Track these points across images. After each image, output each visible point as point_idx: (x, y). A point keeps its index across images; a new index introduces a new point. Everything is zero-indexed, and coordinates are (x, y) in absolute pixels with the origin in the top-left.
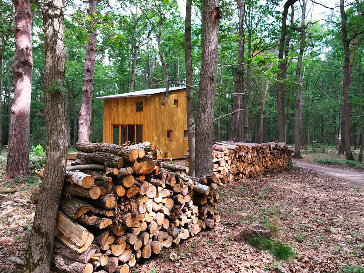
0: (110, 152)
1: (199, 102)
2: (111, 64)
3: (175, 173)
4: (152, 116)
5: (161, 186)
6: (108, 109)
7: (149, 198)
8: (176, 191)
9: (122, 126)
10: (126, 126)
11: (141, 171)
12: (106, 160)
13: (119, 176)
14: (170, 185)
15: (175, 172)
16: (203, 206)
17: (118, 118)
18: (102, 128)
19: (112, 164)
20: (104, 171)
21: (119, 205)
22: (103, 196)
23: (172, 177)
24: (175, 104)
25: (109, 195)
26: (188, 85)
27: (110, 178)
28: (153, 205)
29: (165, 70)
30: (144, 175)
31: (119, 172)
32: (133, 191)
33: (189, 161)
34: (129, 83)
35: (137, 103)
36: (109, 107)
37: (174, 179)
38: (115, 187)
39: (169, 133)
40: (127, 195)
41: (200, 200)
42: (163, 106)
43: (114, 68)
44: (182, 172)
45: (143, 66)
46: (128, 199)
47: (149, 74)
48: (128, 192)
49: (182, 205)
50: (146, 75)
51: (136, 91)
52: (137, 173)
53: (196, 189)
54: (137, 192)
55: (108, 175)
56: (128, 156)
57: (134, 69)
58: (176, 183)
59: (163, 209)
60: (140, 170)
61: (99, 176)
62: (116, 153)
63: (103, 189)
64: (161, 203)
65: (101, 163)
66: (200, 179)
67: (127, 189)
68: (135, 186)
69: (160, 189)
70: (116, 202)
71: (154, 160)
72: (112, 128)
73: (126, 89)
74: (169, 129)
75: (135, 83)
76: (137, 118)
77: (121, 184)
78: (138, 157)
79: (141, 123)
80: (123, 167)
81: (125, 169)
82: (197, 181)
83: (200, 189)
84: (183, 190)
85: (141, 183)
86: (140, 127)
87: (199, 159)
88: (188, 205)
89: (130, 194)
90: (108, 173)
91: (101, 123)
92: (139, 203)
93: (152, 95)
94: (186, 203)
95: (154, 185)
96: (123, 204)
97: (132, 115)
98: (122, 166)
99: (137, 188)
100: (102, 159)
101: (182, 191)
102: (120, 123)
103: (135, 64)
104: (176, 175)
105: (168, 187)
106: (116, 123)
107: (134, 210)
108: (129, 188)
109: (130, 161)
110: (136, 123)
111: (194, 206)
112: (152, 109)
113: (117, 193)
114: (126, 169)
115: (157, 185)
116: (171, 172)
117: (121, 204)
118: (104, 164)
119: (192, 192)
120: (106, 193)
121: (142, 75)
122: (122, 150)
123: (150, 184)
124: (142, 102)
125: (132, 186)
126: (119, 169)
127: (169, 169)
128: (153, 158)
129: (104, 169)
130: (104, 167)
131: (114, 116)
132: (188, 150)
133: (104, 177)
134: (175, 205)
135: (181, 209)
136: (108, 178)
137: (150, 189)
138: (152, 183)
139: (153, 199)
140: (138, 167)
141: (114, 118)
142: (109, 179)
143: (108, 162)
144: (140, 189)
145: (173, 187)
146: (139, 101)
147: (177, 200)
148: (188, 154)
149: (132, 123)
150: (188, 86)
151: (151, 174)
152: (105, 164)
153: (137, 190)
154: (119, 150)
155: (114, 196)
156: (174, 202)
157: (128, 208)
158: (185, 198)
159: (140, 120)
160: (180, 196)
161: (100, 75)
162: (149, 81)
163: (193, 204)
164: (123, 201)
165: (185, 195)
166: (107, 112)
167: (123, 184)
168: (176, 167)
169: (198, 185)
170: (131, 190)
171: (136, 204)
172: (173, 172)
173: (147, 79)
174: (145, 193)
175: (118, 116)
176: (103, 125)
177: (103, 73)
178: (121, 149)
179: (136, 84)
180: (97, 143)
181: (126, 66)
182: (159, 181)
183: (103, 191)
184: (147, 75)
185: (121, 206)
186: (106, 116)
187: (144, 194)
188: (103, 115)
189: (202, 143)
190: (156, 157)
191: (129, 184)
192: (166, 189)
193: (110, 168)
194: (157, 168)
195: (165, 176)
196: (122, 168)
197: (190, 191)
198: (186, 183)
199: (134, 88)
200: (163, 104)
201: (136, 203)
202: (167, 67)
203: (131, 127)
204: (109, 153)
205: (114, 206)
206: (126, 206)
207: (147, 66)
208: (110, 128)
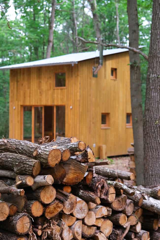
0: (22, 153)
1: (149, 75)
2: (19, 17)
3: (115, 182)
4: (78, 94)
5: (94, 201)
6: (16, 83)
7: (78, 219)
8: (116, 209)
9: (36, 108)
10: (41, 108)
11: (65, 180)
12: (16, 165)
13: (34, 188)
14: (107, 200)
15: (114, 180)
16: (156, 231)
17: (30, 97)
18: (6, 111)
19: (25, 170)
20: (13, 180)
21: (34, 229)
22: (12, 216)
23: (109, 188)
24: (112, 75)
25: (21, 214)
26: (132, 48)
27: (22, 190)
28: (83, 230)
29: (97, 25)
30: (70, 186)
31: (35, 182)
32: (55, 208)
33: (134, 161)
34: (44, 45)
35: (57, 75)
36: (17, 81)
37: (112, 190)
38: (28, 202)
39: (105, 118)
40: (46, 214)
41: (153, 223)
42: (95, 78)
43: (23, 23)
44: (124, 180)
45: (64, 19)
46: (48, 221)
47: (73, 30)
48: (48, 210)
49: (125, 229)
50: (68, 31)
51: (56, 56)
52: (60, 183)
53: (145, 205)
54: (59, 210)
55: (19, 187)
56: (46, 159)
57: (51, 25)
58: (116, 197)
59: (97, 235)
60: (63, 179)
61: (7, 188)
62: (29, 155)
63: (12, 206)
64: (94, 226)
65: (10, 169)
66: (151, 191)
67: (45, 206)
68: (57, 202)
69: (93, 205)
70: (30, 225)
71: (83, 164)
72: (21, 111)
73: (40, 54)
74: (104, 112)
75: (53, 45)
76: (58, 96)
77: (38, 199)
78: (62, 160)
79: (63, 104)
80: (40, 174)
81: (42, 177)
82: (147, 194)
83: (152, 206)
84: (127, 207)
85: (66, 197)
86: (61, 109)
87: (150, 160)
88: (135, 230)
89: (49, 212)
90: (19, 182)
91: (5, 103)
92: (63, 227)
93: (78, 62)
94: (132, 227)
95: (83, 199)
96: (40, 227)
97: (50, 92)
98: (38, 173)
99: (60, 205)
100: (10, 163)
101: (125, 209)
102: (34, 104)
103: (53, 17)
104: (116, 185)
105: (105, 203)
106: (27, 103)
107: (56, 236)
108: (49, 205)
109: (49, 165)
110: (56, 103)
111: (143, 231)
112: (78, 83)
113: (32, 212)
114: (45, 177)
115: (88, 200)
116: (108, 180)
117: (37, 228)
118: (13, 170)
119: (140, 210)
120: (18, 212)
121: (63, 33)
122: (38, 149)
123: (79, 199)
124: (65, 73)
125: (53, 202)
126: (34, 177)
127: (106, 176)
128: (83, 161)
129: (14, 177)
130: (13, 174)
131: (24, 94)
132: (133, 144)
133: (14, 188)
134: (114, 230)
135: (124, 235)
136: (19, 190)
137: (78, 206)
138: (80, 197)
139: (83, 220)
140: (60, 174)
141: (25, 97)
142: (20, 192)
143: (19, 168)
144: (64, 206)
145: (112, 203)
146: (60, 71)
147: (118, 222)
148: (133, 151)
149: (49, 103)
150: (133, 51)
151: (79, 183)
152: (15, 169)
153: (59, 207)
154: (35, 150)
155: (28, 217)
156: (114, 225)
157: (48, 233)
158: (129, 219)
159: (62, 100)
160: (122, 215)
161: (4, 34)
162: (74, 41)
163: (142, 229)
164: (40, 223)
165: (129, 215)
166: (14, 88)
167: (40, 198)
168: (116, 174)
169: (149, 199)
170: (52, 207)
171: (59, 228)
172: (111, 180)
173: (71, 38)
174: (71, 212)
175: (30, 93)
176: (8, 107)
177: (7, 32)
178: (36, 148)
179: (55, 46)
180: (3, 140)
181: (40, 20)
182: (92, 195)
183: (12, 209)
184: (71, 32)
185: (37, 230)
186: (14, 95)
187: (69, 213)
188: (8, 92)
189: (154, 136)
190: (87, 159)
191: (48, 198)
192: (101, 206)
193: (22, 176)
194: (88, 174)
195: (100, 186)
196: (39, 176)
197: (136, 208)
198: (131, 197)
199: (53, 51)
200: (95, 76)
201: (59, 226)
202: (99, 20)
203: (49, 109)
204: (20, 153)
205: (28, 231)
206: (45, 231)
207: (70, 18)
208: (18, 112)
